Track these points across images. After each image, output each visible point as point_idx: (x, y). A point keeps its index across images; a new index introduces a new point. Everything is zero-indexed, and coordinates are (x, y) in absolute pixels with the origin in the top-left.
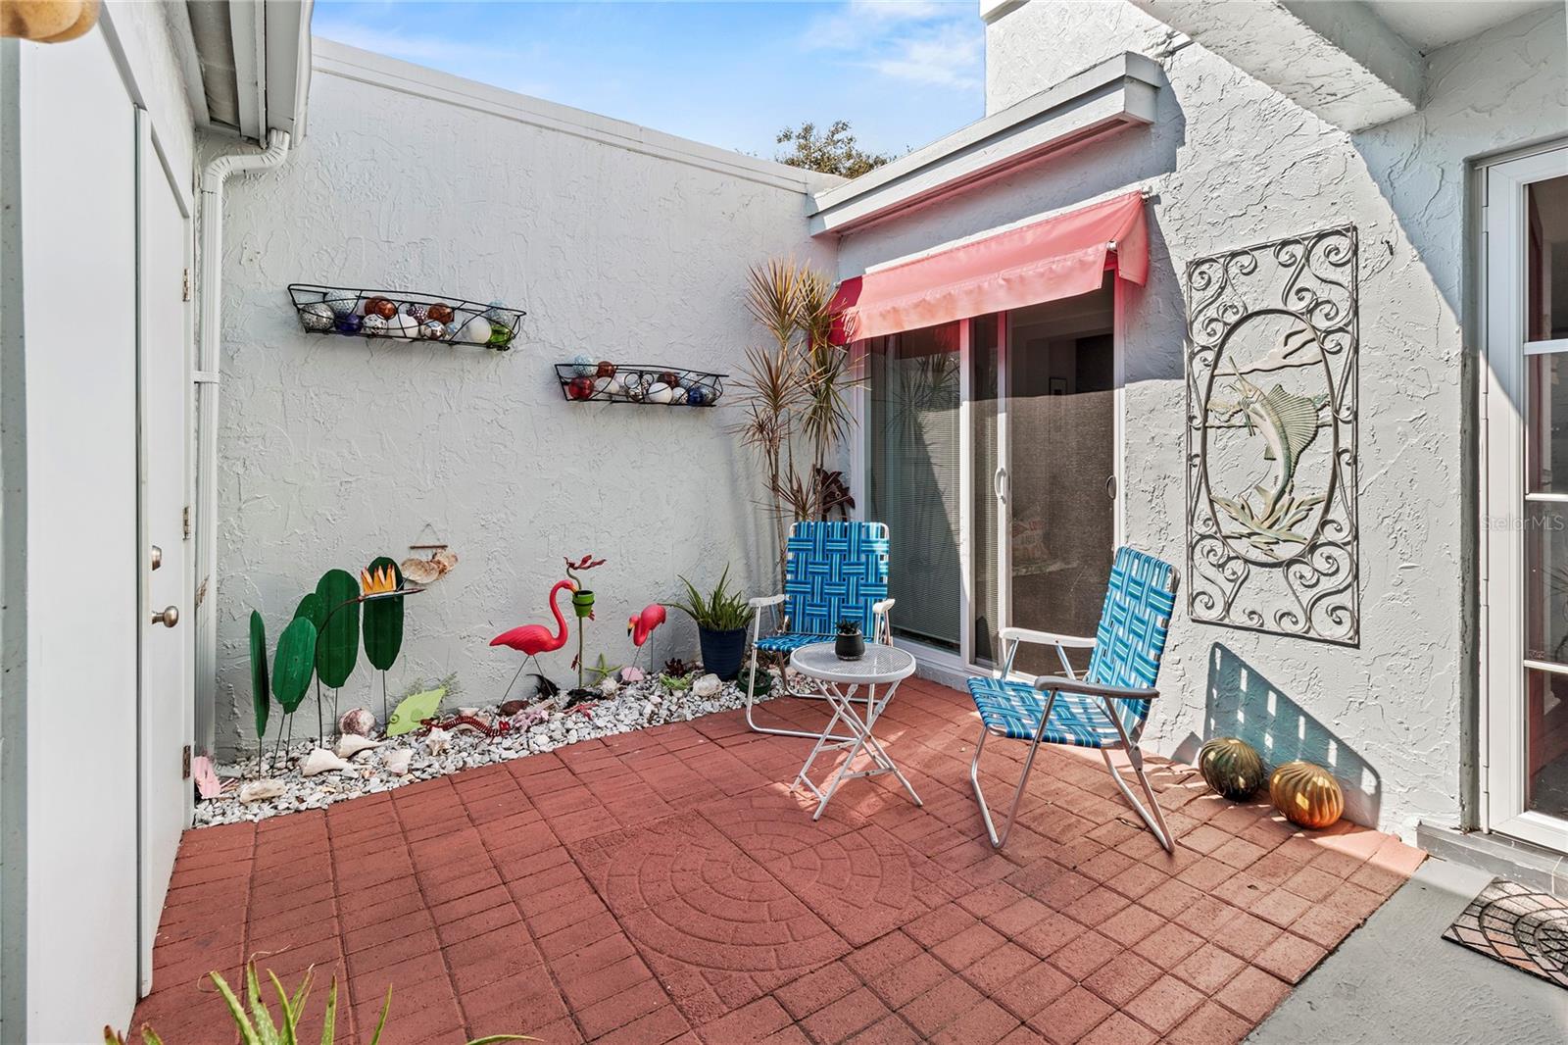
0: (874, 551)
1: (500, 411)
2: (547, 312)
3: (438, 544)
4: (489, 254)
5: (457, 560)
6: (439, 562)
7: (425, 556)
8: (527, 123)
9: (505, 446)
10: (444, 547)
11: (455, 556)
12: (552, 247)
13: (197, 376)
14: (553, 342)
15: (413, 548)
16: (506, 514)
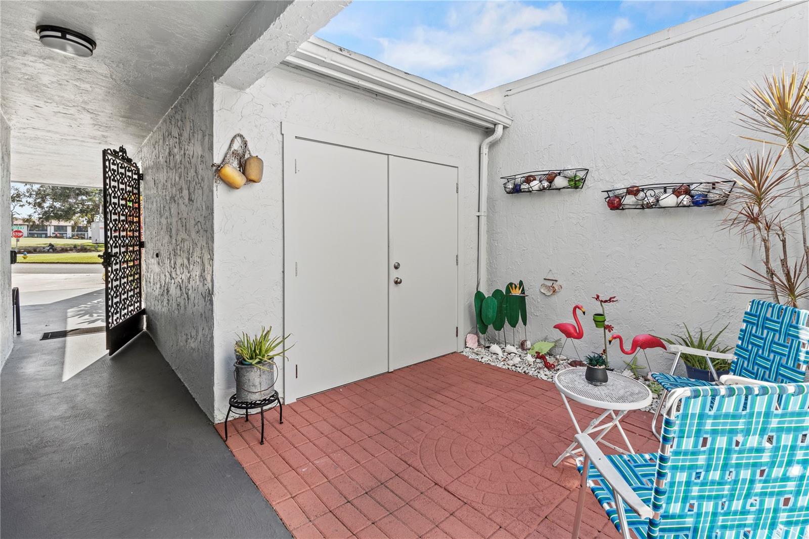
0: (798, 337)
1: (581, 218)
2: (604, 164)
3: (554, 279)
4: (576, 143)
5: (561, 288)
6: (554, 287)
7: (549, 283)
8: (595, 68)
9: (583, 236)
10: (556, 281)
11: (561, 286)
12: (608, 128)
13: (478, 214)
14: (607, 179)
15: (545, 279)
16: (583, 269)
